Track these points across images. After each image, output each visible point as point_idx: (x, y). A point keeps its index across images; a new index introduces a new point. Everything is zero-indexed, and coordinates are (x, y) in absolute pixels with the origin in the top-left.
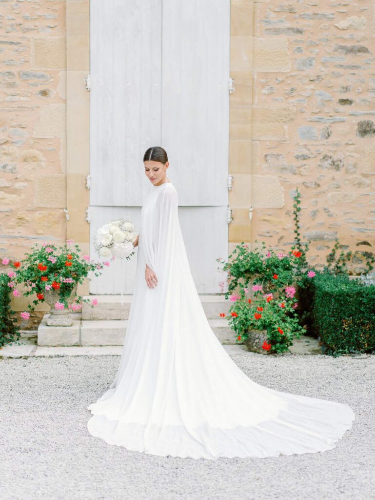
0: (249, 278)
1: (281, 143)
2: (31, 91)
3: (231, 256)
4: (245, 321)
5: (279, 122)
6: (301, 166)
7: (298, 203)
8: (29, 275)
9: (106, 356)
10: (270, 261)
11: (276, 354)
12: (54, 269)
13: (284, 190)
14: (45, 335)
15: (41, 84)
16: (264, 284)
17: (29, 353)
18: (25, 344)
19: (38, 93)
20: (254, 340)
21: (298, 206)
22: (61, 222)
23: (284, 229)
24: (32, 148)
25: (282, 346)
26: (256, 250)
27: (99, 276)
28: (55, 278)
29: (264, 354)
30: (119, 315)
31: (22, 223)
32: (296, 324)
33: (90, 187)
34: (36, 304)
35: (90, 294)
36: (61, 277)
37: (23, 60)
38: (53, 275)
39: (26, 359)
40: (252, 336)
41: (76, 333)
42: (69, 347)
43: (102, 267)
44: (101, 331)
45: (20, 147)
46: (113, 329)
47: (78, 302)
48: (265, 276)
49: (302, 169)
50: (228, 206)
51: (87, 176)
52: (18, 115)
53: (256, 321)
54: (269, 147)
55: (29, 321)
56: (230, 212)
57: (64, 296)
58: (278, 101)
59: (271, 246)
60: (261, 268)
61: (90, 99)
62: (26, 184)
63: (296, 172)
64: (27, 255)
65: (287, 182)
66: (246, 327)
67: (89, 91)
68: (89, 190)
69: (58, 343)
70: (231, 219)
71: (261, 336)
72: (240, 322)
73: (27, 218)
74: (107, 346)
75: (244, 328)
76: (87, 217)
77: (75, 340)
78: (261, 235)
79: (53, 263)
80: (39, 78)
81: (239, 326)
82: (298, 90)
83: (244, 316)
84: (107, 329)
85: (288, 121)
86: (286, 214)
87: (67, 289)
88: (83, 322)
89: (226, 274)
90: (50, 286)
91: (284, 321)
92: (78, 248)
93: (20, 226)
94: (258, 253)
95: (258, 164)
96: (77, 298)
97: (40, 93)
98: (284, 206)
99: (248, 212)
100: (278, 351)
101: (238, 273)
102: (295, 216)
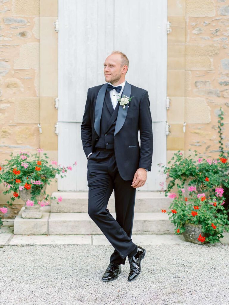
0: (185, 180)
1: (208, 73)
2: (12, 33)
3: (170, 162)
4: (182, 216)
5: (207, 56)
6: (224, 91)
7: (221, 120)
8: (7, 178)
9: (68, 245)
10: (202, 166)
11: (209, 245)
12: (27, 173)
13: (210, 109)
14: (20, 226)
15: (20, 27)
16: (198, 185)
17: (5, 242)
18: (4, 233)
19: (18, 34)
20: (191, 232)
21: (222, 122)
22: (36, 134)
23: (210, 140)
24: (13, 77)
25: (214, 238)
26: (189, 156)
27: (64, 178)
28: (27, 180)
29: (199, 245)
30: (80, 209)
31: (6, 135)
32: (226, 219)
33: (58, 107)
34: (13, 201)
35: (58, 191)
36: (32, 180)
37: (6, 9)
38: (26, 178)
39: (2, 248)
40: (189, 229)
41: (45, 225)
42: (39, 236)
43: (66, 171)
44: (65, 223)
45: (4, 76)
46: (75, 221)
47: (46, 199)
48: (198, 179)
49: (224, 93)
50: (166, 122)
51: (56, 98)
52: (2, 52)
53: (192, 217)
54: (198, 76)
55: (10, 212)
56: (167, 126)
57: (34, 194)
58: (205, 39)
59: (200, 154)
60: (195, 172)
61: (58, 39)
62: (9, 105)
63: (220, 95)
64: (6, 161)
65: (213, 103)
66: (184, 221)
67: (58, 32)
68: (57, 109)
69: (30, 232)
70: (169, 132)
71: (197, 229)
72: (178, 217)
73: (10, 132)
74: (70, 235)
75: (182, 223)
76: (56, 130)
77: (44, 230)
78: (192, 145)
79: (25, 168)
80: (18, 22)
81: (178, 221)
82: (221, 30)
83: (182, 213)
84: (70, 221)
85: (213, 55)
86: (212, 128)
87: (37, 189)
88: (52, 214)
89: (165, 176)
90: (23, 187)
91: (216, 217)
92: (46, 155)
93: (4, 137)
94: (191, 160)
95: (190, 89)
96: (46, 196)
97: (20, 34)
98: (210, 122)
99: (182, 126)
100: (211, 242)
101: (176, 175)
102: (219, 130)
